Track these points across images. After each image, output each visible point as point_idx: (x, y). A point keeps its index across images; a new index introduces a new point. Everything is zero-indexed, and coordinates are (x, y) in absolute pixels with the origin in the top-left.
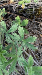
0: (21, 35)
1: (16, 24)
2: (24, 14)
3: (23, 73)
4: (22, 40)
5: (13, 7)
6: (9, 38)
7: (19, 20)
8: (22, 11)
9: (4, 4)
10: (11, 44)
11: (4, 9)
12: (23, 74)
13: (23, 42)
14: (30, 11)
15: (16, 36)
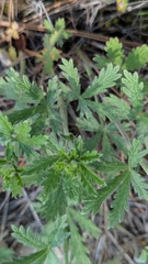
0: (134, 99)
1: (110, 65)
2: (124, 31)
3: (137, 228)
4: (138, 117)
5: (87, 12)
6: (89, 114)
7: (117, 50)
8: (116, 21)
9: (55, 6)
10: (95, 133)
11: (61, 22)
12: (136, 232)
13: (141, 123)
14: (141, 19)
15: (117, 105)
